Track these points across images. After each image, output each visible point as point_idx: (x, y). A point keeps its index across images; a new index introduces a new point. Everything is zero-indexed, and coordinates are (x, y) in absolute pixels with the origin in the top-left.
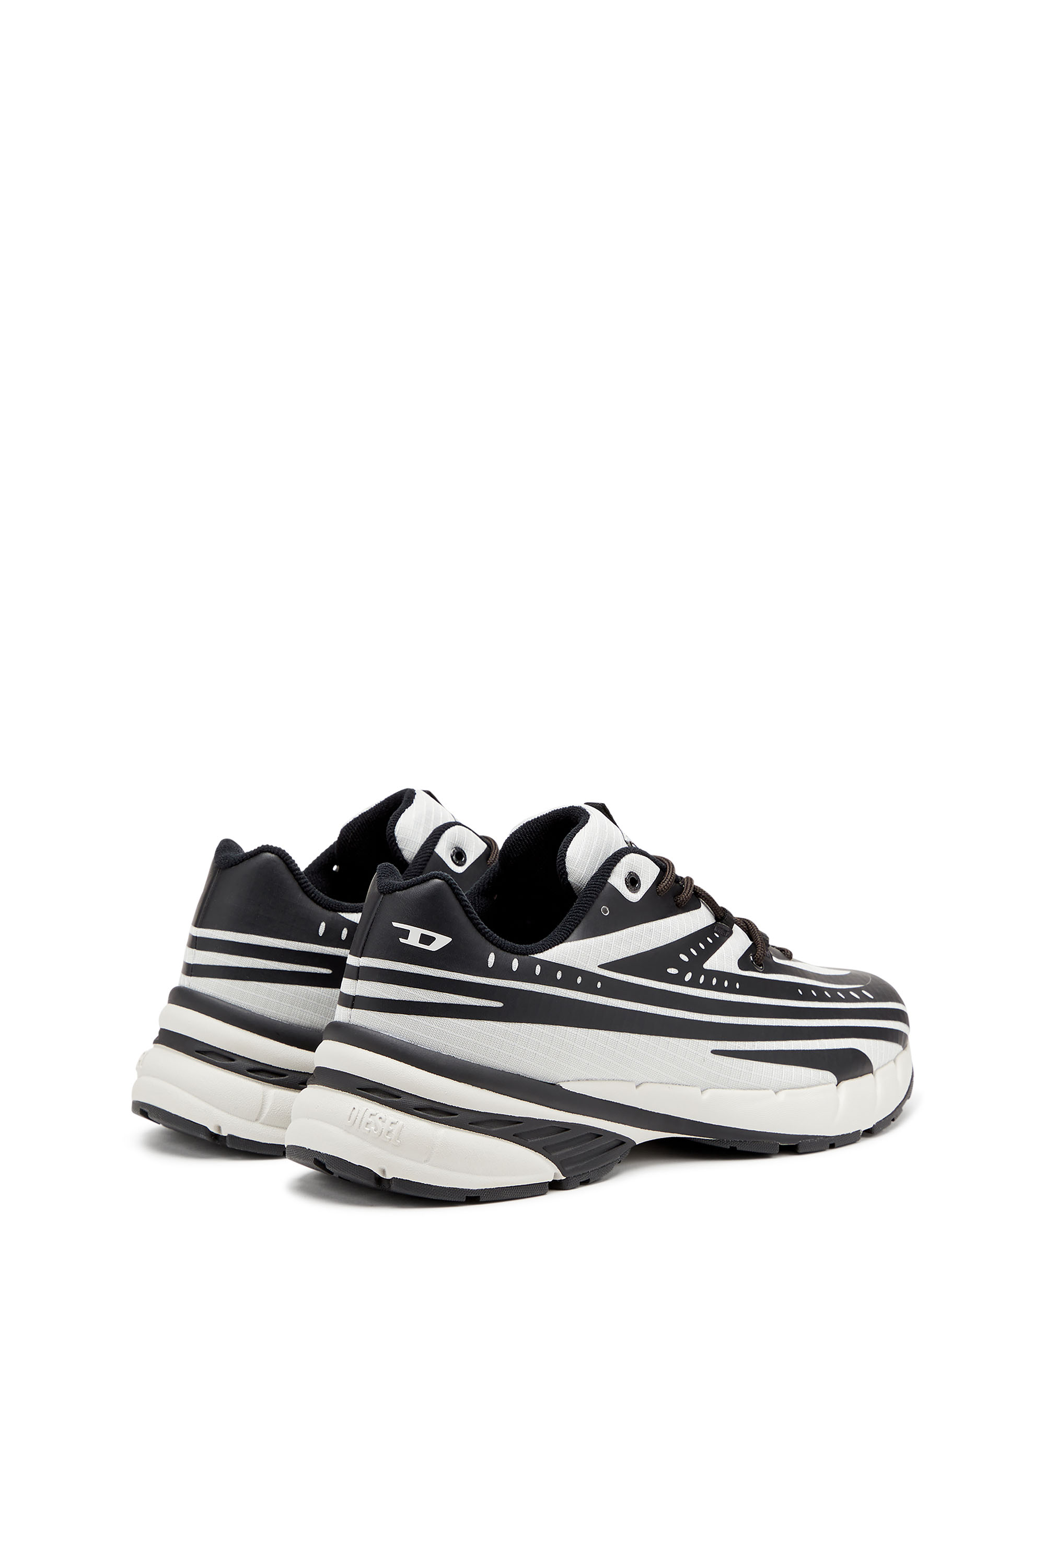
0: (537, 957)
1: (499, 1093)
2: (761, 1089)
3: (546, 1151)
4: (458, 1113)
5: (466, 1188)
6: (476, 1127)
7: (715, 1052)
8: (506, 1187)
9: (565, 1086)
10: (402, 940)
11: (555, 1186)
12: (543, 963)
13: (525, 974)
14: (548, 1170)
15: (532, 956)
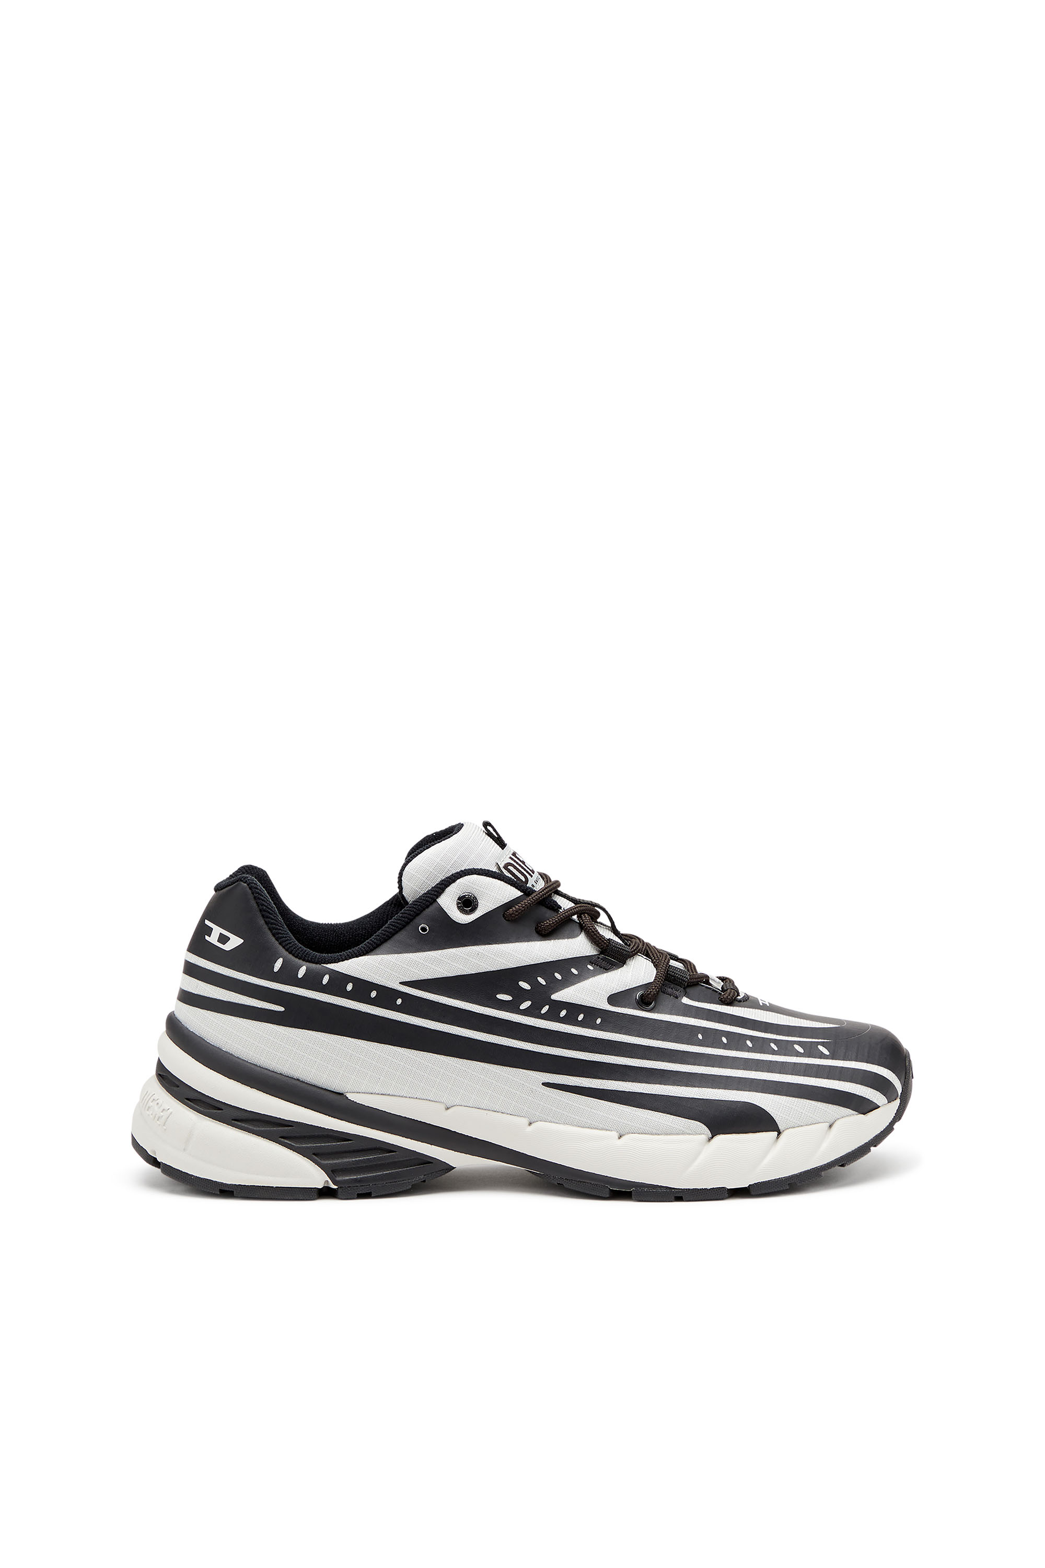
0: (329, 967)
1: (270, 1095)
2: (602, 1129)
3: (315, 1156)
4: (223, 1108)
5: (220, 1181)
6: (239, 1123)
7: (547, 1085)
8: (262, 1186)
9: (351, 1097)
10: (207, 937)
11: (325, 1193)
12: (333, 973)
13: (311, 982)
14: (317, 1177)
15: (325, 965)
